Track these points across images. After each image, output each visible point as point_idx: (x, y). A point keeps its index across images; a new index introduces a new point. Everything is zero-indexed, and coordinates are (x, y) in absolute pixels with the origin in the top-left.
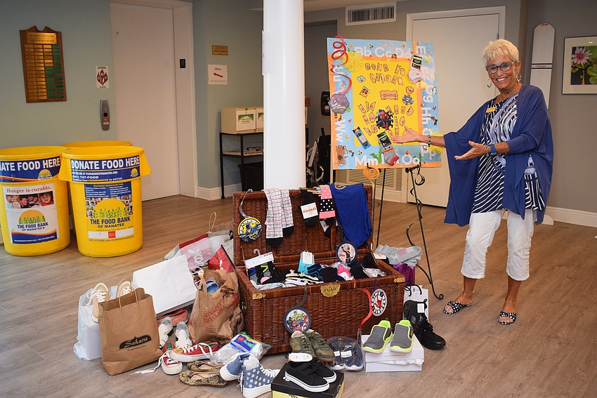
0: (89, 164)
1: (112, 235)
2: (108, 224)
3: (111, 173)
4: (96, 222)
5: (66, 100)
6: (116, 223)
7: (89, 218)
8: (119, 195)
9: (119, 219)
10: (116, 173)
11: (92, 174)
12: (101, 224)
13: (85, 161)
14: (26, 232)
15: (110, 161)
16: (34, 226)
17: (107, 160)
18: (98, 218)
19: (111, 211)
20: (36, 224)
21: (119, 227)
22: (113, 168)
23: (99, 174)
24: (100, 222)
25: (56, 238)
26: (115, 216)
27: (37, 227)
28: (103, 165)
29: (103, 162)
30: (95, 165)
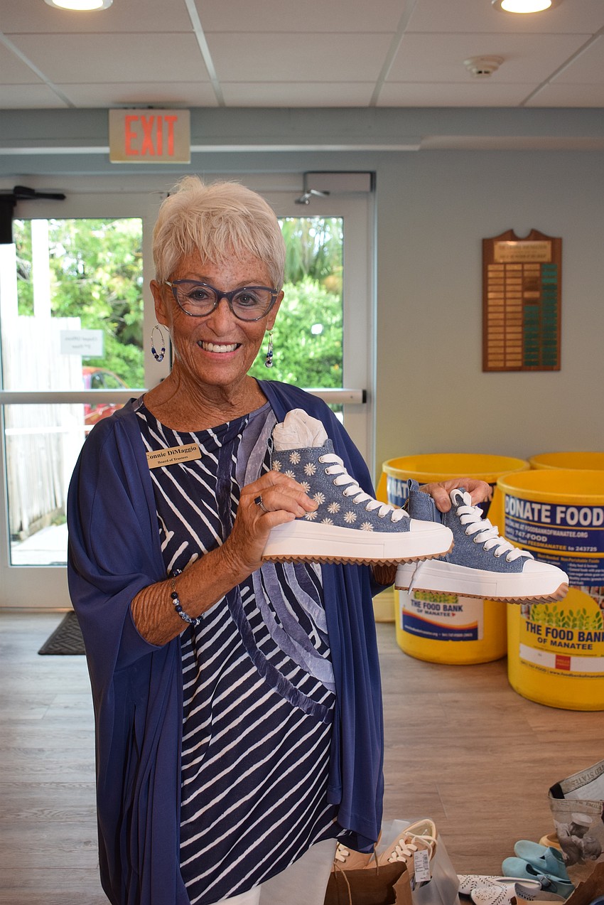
0: (533, 510)
1: (563, 663)
2: (558, 640)
3: (572, 535)
4: (535, 629)
5: (559, 369)
6: (575, 641)
7: (524, 617)
8: (586, 584)
9: (581, 635)
10: (584, 535)
11: (536, 530)
12: (543, 636)
13: (526, 501)
14: (423, 616)
15: (575, 511)
16: (437, 607)
17: (568, 507)
18: (540, 623)
19: (566, 614)
20: (442, 605)
21: (580, 651)
22: (578, 524)
23: (550, 532)
24: (543, 631)
25: (475, 638)
26: (574, 626)
27: (442, 610)
28: (559, 516)
29: (559, 509)
30: (544, 514)
